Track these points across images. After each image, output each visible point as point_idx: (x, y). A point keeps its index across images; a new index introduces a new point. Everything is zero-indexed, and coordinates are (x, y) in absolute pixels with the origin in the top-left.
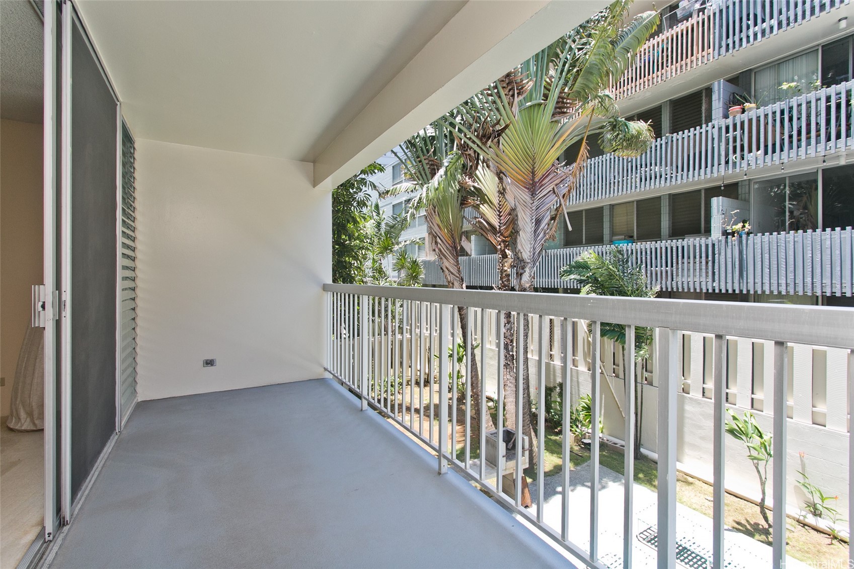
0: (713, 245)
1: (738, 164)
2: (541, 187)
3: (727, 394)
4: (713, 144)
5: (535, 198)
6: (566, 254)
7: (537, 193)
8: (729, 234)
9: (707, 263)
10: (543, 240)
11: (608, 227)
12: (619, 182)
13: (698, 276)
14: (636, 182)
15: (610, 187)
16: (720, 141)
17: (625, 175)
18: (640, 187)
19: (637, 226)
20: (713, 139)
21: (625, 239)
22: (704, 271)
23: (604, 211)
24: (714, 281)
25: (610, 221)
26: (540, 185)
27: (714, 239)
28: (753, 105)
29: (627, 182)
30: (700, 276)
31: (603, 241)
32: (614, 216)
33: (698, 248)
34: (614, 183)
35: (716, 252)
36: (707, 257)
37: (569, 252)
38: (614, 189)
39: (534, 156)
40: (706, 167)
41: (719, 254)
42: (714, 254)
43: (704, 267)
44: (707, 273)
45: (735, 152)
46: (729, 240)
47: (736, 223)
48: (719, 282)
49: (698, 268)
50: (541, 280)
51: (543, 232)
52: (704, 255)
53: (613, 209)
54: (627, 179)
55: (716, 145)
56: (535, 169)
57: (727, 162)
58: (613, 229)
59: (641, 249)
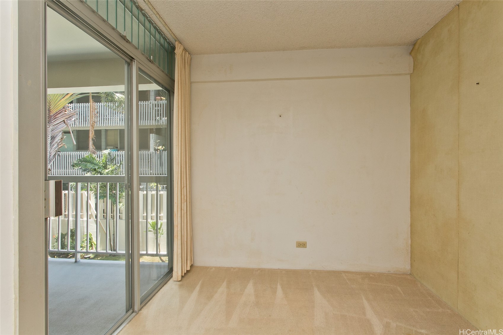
0: (151, 154)
1: (159, 121)
2: (55, 119)
3: (160, 216)
4: (150, 110)
5: (51, 124)
6: (77, 155)
7: (52, 122)
8: (156, 150)
9: (148, 162)
10: (57, 148)
11: (104, 141)
12: (108, 119)
13: (145, 168)
14: (117, 120)
15: (104, 121)
16: (153, 109)
17: (112, 116)
18: (120, 124)
19: (120, 142)
20: (150, 108)
21: (113, 149)
22: (147, 166)
23: (102, 132)
24: (151, 170)
25: (105, 138)
26: (55, 117)
27: (151, 152)
28: (164, 98)
29: (113, 120)
30: (146, 168)
31: (101, 148)
32: (108, 136)
33: (145, 155)
34: (106, 119)
35: (152, 158)
36: (148, 160)
37: (79, 154)
38: (106, 122)
39: (49, 101)
40: (148, 120)
41: (153, 158)
42: (151, 158)
43: (147, 164)
44: (148, 166)
45: (158, 116)
46: (156, 153)
47: (159, 146)
48: (153, 170)
49: (145, 164)
50: (59, 171)
51: (56, 144)
52: (147, 159)
53: (107, 132)
54: (113, 118)
55: (151, 111)
56: (51, 109)
57: (155, 120)
58: (107, 142)
59: (120, 155)
